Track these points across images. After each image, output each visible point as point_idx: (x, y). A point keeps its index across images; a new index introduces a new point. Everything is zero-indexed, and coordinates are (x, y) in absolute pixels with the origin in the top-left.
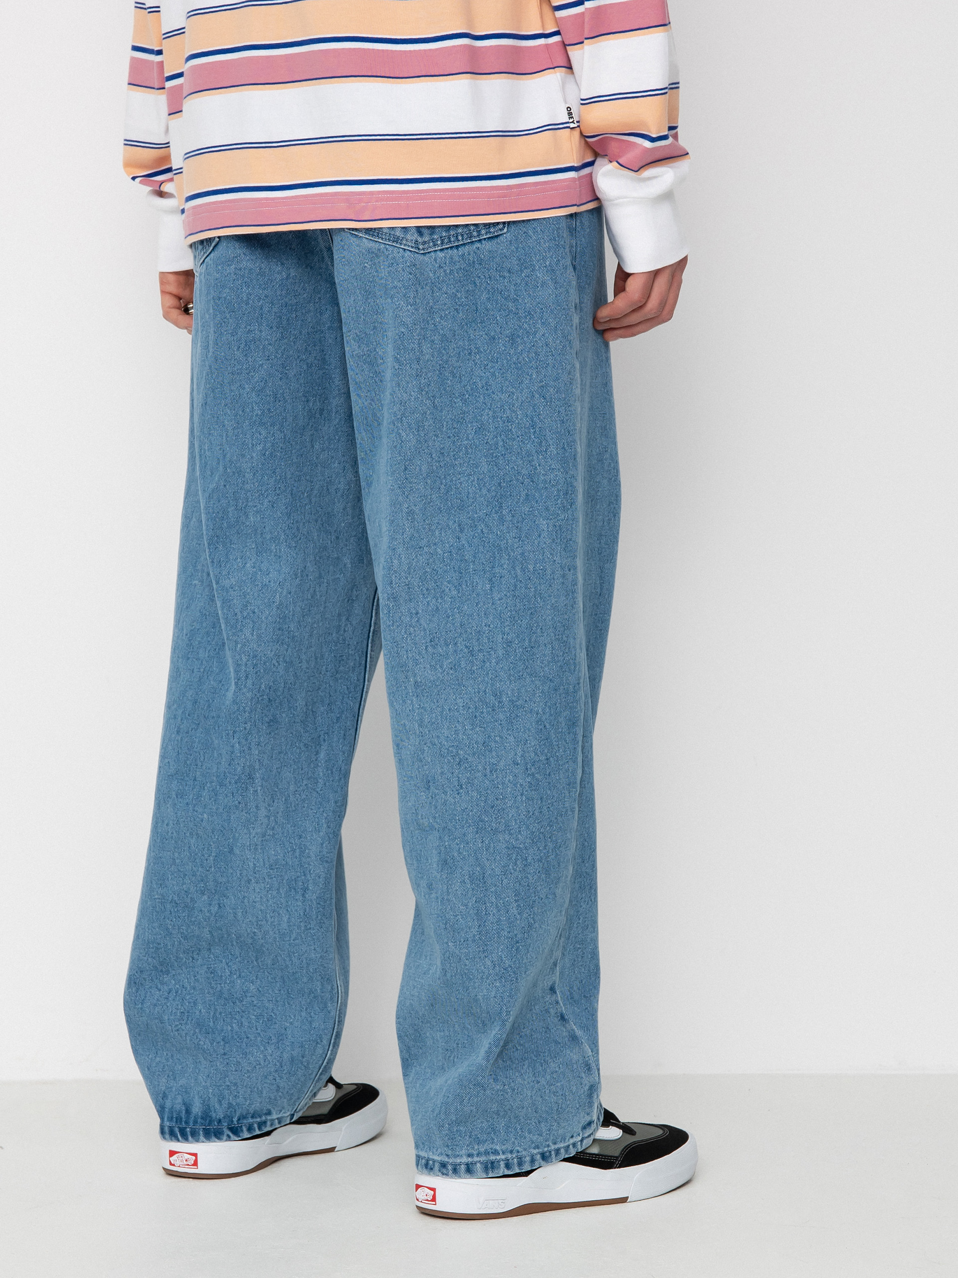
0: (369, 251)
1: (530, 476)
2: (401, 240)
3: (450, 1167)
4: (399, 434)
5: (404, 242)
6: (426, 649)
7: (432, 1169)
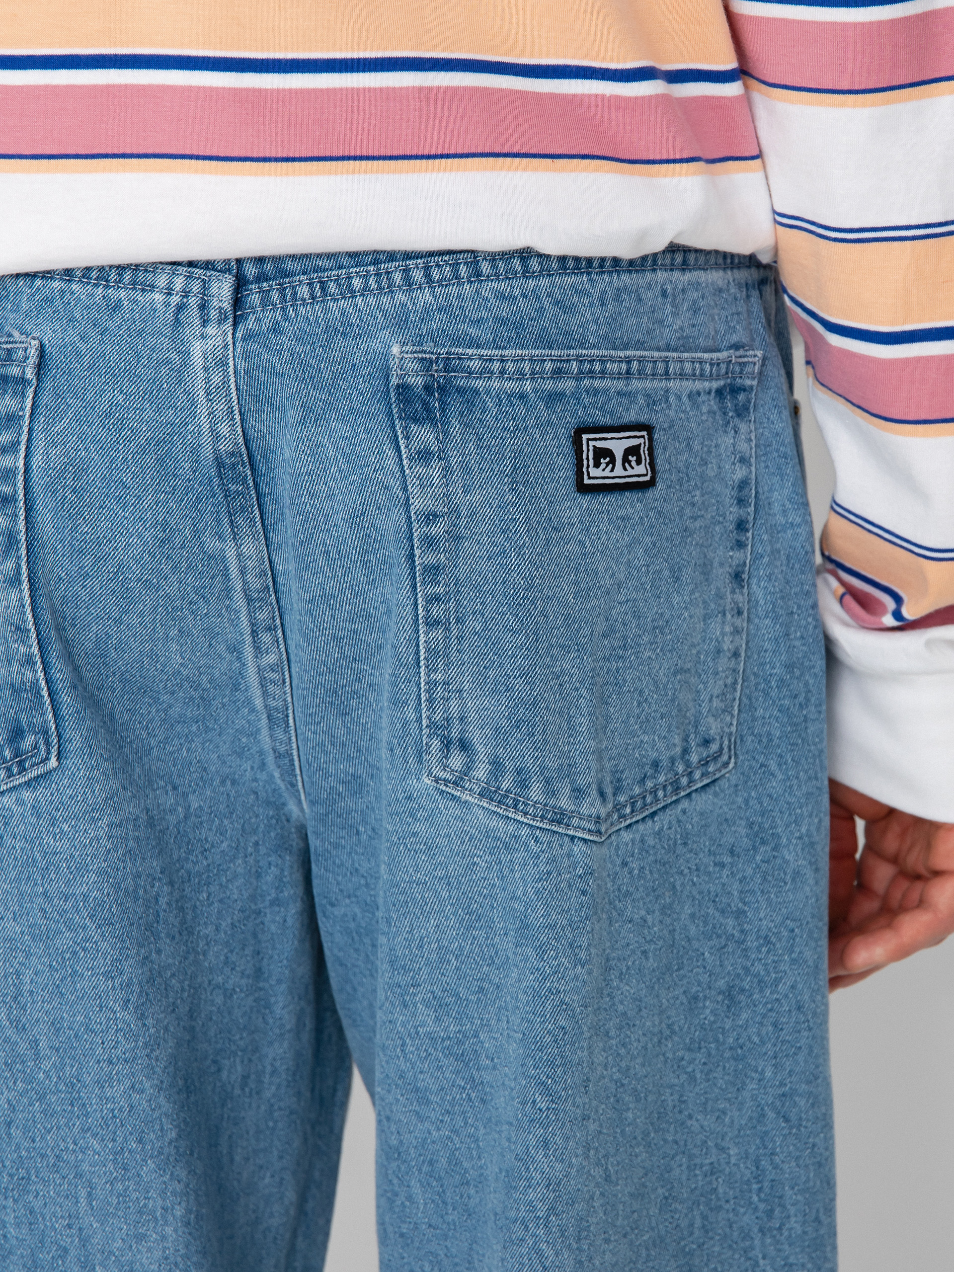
2: (569, 818)
4: (540, 1253)
5: (575, 821)
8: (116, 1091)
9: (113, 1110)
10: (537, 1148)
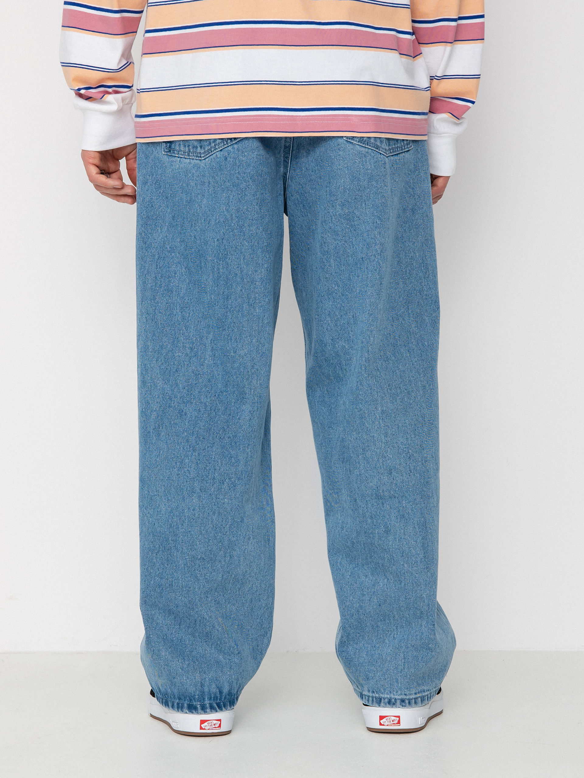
0: (360, 153)
1: (420, 292)
3: (407, 702)
6: (387, 390)
7: (394, 704)
8: (253, 228)
9: (252, 233)
10: (377, 235)
